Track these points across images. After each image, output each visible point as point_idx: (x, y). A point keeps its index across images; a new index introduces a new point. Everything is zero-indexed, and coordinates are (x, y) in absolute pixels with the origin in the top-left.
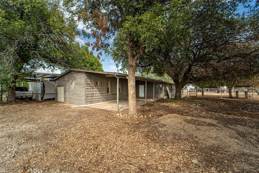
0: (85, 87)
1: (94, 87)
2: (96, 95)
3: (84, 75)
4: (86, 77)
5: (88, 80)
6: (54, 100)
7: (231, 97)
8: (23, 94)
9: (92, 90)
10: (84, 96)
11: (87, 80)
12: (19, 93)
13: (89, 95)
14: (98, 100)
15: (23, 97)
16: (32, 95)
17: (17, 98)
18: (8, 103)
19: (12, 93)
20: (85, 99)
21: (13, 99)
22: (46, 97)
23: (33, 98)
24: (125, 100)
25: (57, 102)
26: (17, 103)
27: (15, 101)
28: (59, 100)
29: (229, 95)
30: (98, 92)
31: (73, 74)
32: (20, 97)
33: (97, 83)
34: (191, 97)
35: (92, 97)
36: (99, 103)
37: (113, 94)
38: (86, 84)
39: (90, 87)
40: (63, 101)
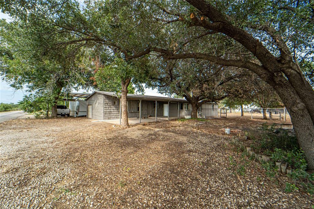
0: (104, 106)
1: (112, 106)
2: (114, 113)
3: (103, 96)
4: (105, 98)
5: (107, 100)
6: (85, 117)
7: (265, 118)
8: (63, 111)
9: (109, 108)
10: (103, 113)
11: (105, 100)
12: (59, 111)
13: (107, 113)
14: (115, 117)
15: (62, 114)
16: (69, 112)
17: (58, 115)
18: (53, 117)
19: (54, 110)
20: (103, 116)
21: (55, 115)
22: (80, 114)
23: (70, 115)
24: (144, 118)
25: (88, 118)
26: (57, 118)
27: (57, 116)
28: (89, 117)
29: (263, 116)
30: (116, 110)
31: (97, 95)
32: (60, 114)
33: (115, 102)
34: (222, 117)
35: (110, 114)
36: (117, 120)
37: (131, 113)
38: (104, 104)
39: (108, 106)
40: (91, 118)
